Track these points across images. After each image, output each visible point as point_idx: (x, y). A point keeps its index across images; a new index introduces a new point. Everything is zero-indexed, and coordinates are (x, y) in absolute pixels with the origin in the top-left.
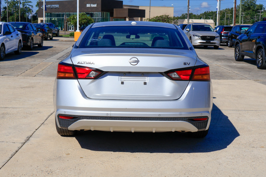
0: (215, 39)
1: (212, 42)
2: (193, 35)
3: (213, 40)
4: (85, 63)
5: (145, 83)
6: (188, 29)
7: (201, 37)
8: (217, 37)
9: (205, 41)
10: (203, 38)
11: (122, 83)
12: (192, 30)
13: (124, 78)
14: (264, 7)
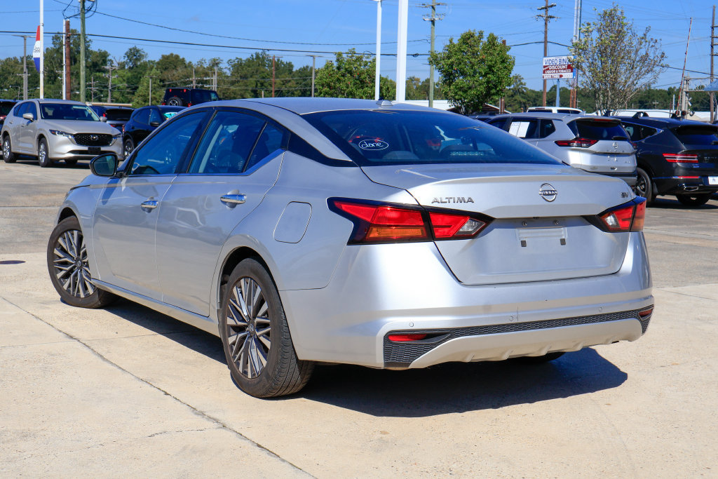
0: (112, 142)
1: (103, 149)
2: (51, 131)
3: (107, 144)
4: (452, 201)
5: (563, 242)
6: (30, 116)
7: (74, 136)
8: (116, 137)
9: (86, 148)
10: (79, 139)
11: (524, 244)
12: (42, 118)
13: (524, 233)
14: (109, 58)
